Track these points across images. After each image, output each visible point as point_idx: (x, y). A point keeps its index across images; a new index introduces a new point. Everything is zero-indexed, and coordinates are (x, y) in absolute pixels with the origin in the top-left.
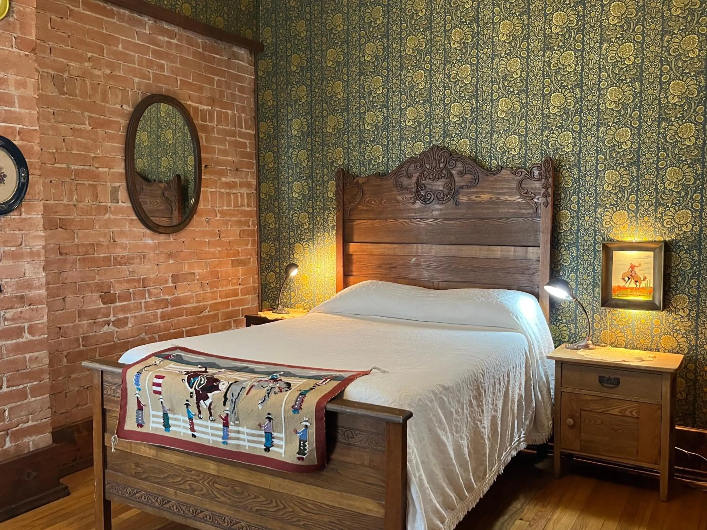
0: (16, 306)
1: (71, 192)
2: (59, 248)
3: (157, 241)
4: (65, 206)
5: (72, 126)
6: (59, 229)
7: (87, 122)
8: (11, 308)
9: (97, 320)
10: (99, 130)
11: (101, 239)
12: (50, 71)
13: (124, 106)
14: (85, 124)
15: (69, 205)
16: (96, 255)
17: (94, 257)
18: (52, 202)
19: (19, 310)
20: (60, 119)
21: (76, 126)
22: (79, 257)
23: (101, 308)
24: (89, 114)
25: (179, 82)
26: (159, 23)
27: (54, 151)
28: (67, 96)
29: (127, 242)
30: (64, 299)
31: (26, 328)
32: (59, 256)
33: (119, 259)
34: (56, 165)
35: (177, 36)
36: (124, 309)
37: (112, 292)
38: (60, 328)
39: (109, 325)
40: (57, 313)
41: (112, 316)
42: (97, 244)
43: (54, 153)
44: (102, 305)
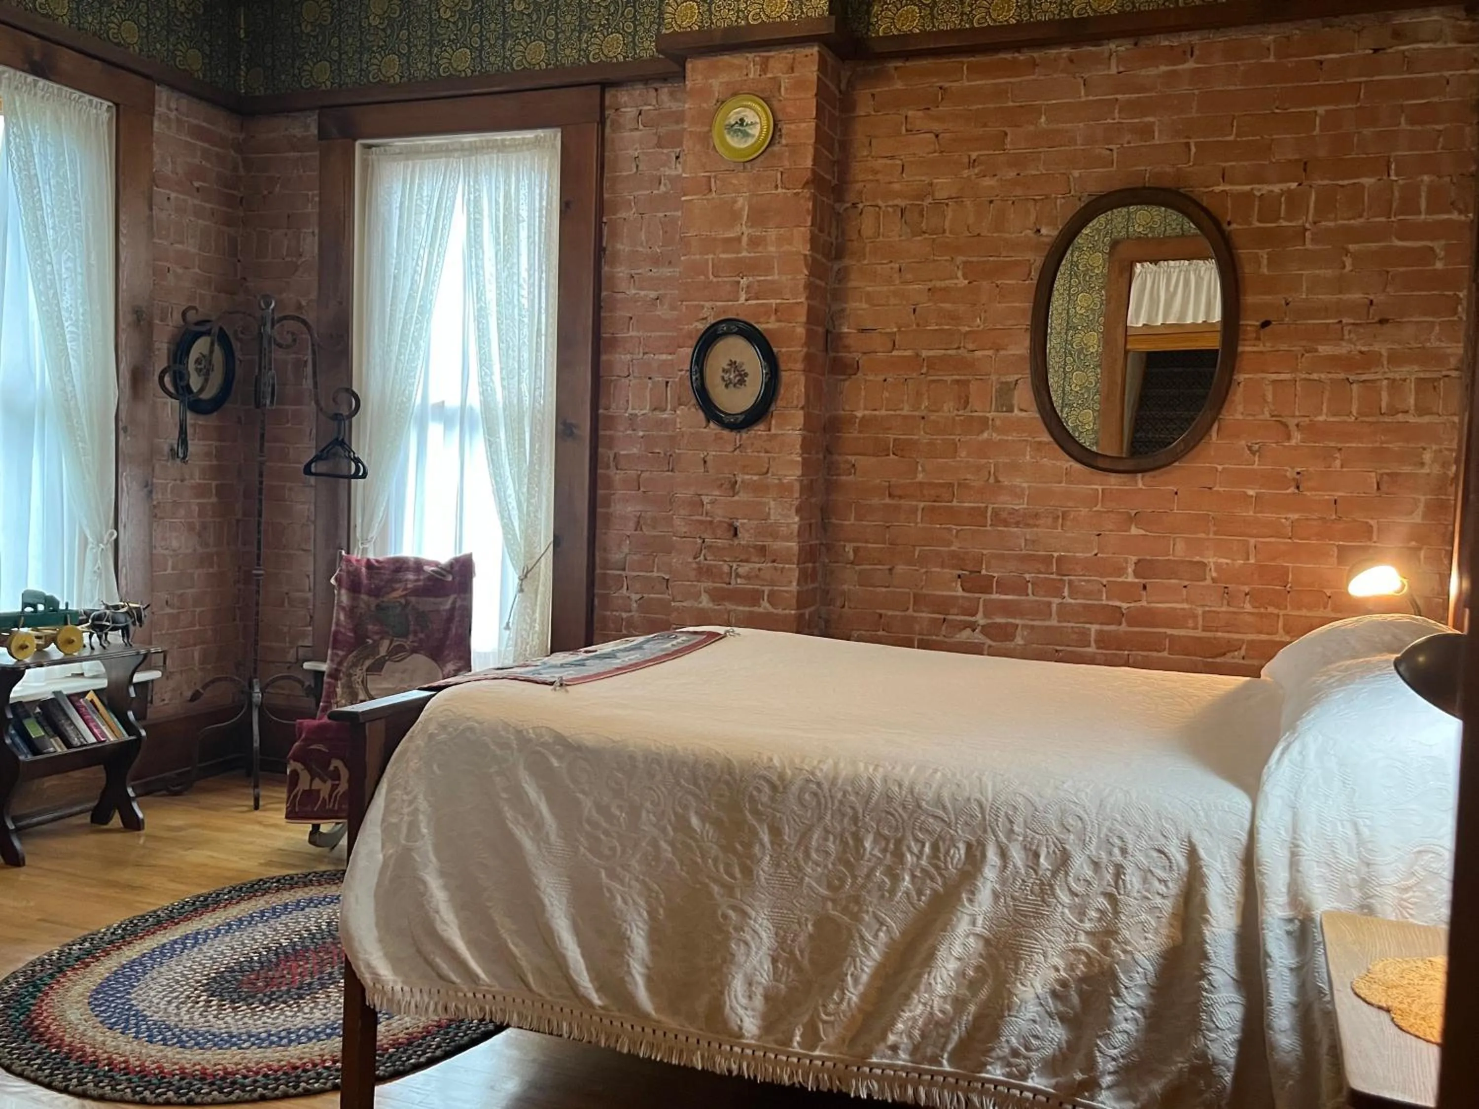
0: (754, 559)
1: (919, 394)
2: (889, 486)
3: (1100, 488)
4: (905, 417)
5: (930, 285)
6: (892, 456)
7: (960, 274)
8: (747, 561)
9: (950, 617)
10: (984, 283)
11: (969, 476)
12: (898, 202)
13: (1044, 231)
14: (957, 278)
15: (914, 417)
16: (955, 503)
17: (952, 507)
18: (883, 412)
19: (758, 566)
20: (909, 277)
21: (939, 284)
22: (922, 505)
23: (957, 598)
24: (964, 259)
25: (1193, 149)
26: (1146, 42)
27: (895, 330)
28: (926, 236)
29: (1025, 485)
30: (890, 570)
31: (766, 593)
32: (887, 501)
33: (1004, 515)
34: (895, 353)
35: (1196, 52)
36: (1006, 609)
37: (984, 572)
38: (881, 616)
39: (974, 630)
40: (878, 589)
41: (980, 614)
42: (959, 485)
43: (895, 333)
44: (960, 593)
